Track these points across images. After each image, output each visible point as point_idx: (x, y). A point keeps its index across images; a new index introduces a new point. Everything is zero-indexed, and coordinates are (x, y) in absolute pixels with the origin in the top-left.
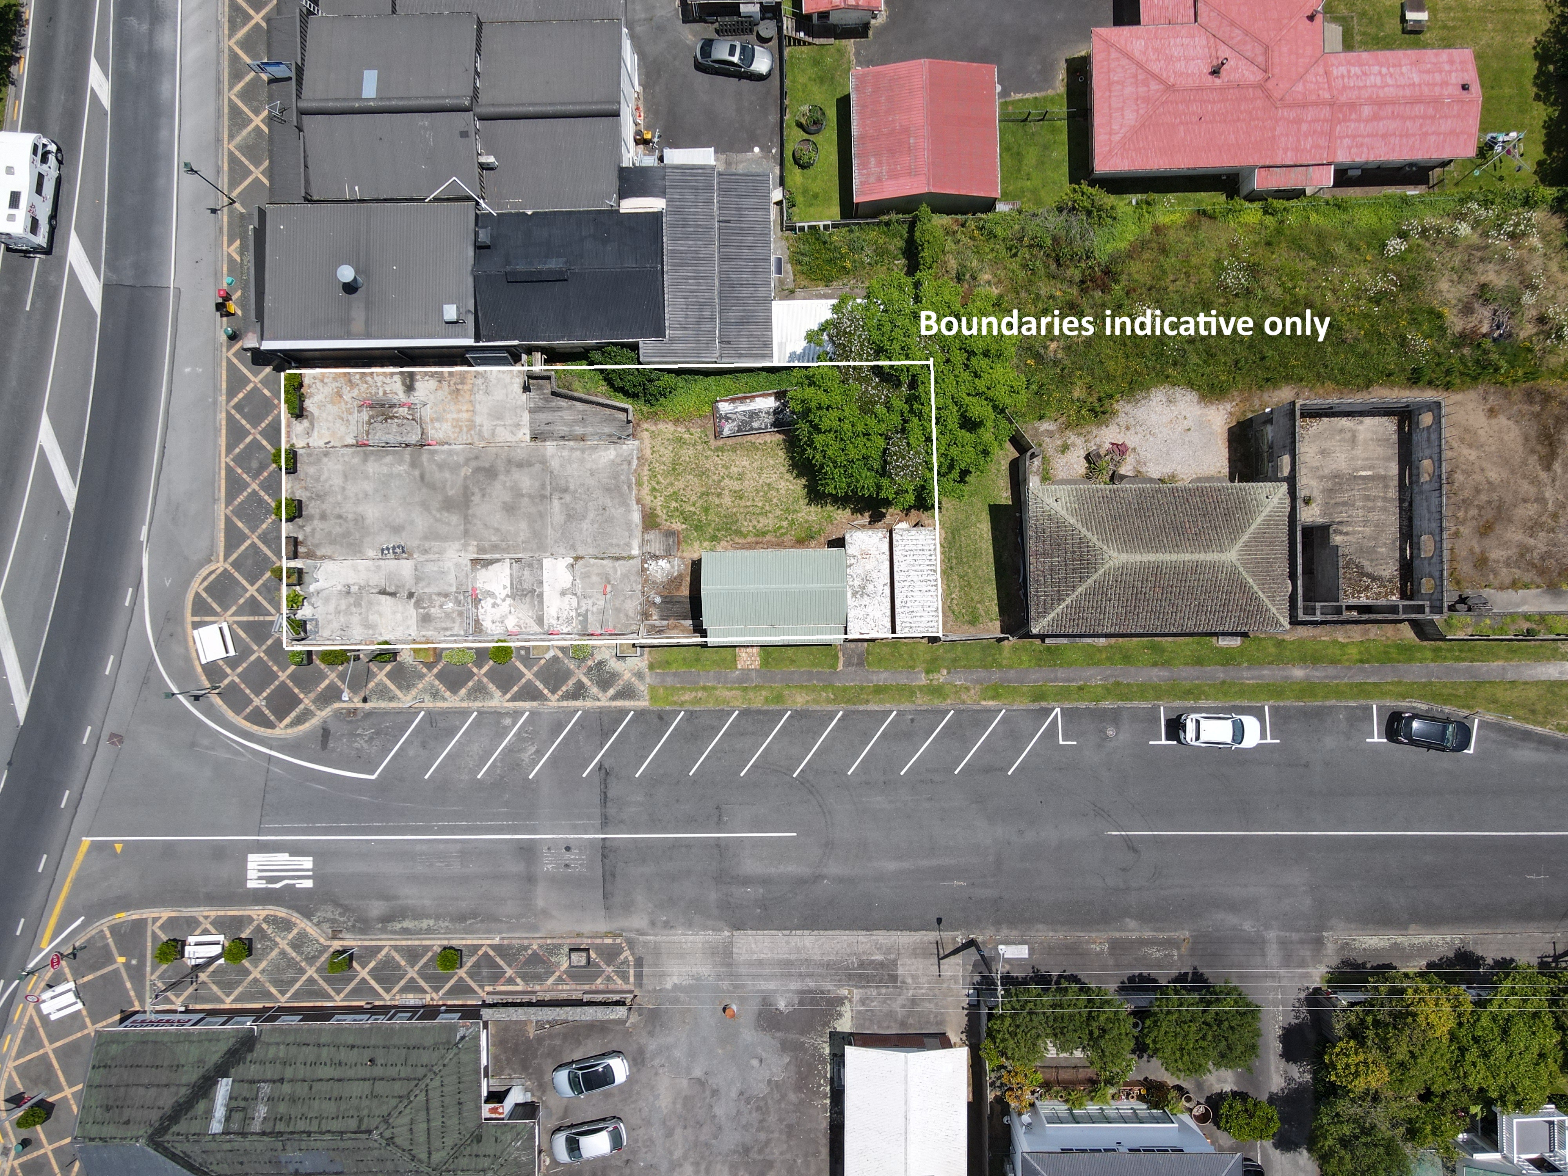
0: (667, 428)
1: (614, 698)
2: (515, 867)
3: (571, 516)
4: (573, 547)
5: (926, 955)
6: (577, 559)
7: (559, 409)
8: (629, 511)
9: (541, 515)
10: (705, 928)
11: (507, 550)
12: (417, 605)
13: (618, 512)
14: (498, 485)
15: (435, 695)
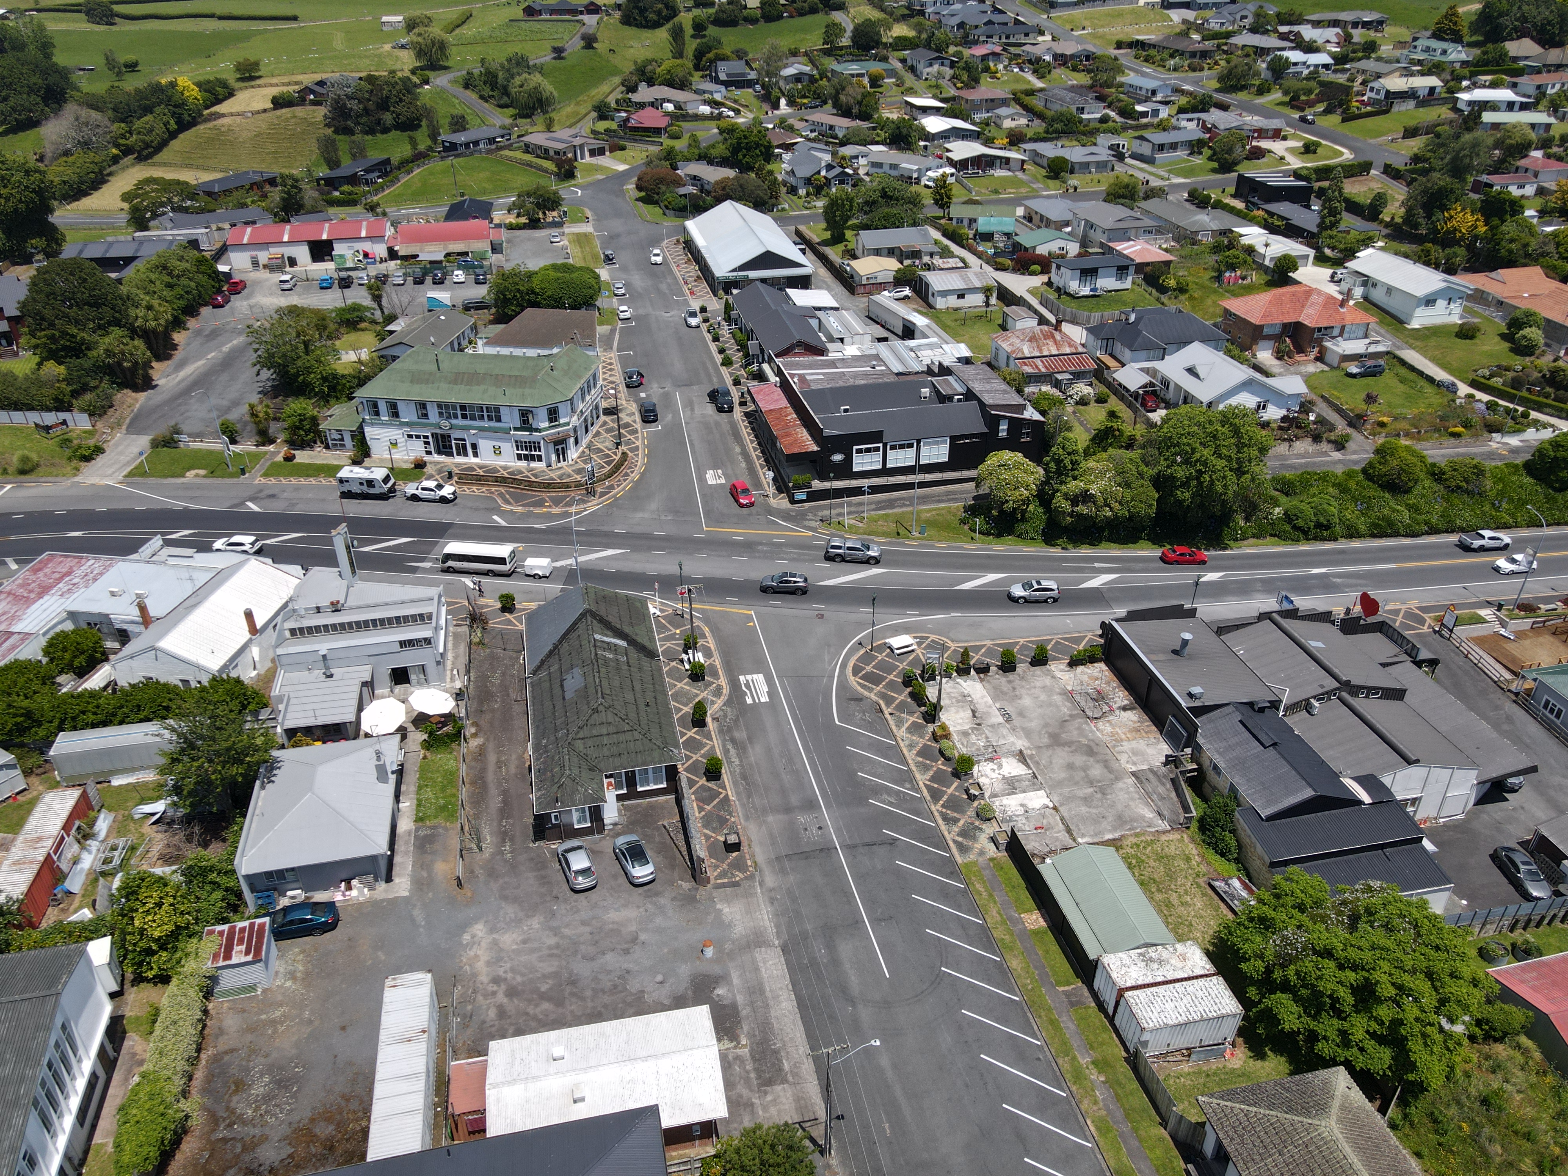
0: (1192, 850)
1: (954, 841)
2: (794, 800)
3: (1087, 800)
4: (1062, 804)
5: (800, 1109)
6: (1055, 808)
7: (1163, 784)
8: (1110, 831)
9: (1076, 783)
10: (777, 926)
11: (1038, 769)
12: (973, 729)
13: (1105, 825)
14: (1084, 758)
15: (911, 746)
